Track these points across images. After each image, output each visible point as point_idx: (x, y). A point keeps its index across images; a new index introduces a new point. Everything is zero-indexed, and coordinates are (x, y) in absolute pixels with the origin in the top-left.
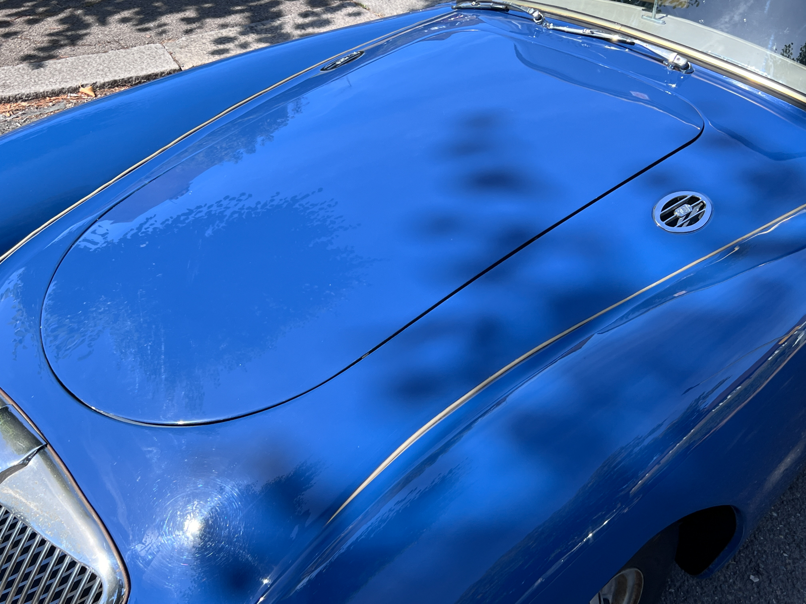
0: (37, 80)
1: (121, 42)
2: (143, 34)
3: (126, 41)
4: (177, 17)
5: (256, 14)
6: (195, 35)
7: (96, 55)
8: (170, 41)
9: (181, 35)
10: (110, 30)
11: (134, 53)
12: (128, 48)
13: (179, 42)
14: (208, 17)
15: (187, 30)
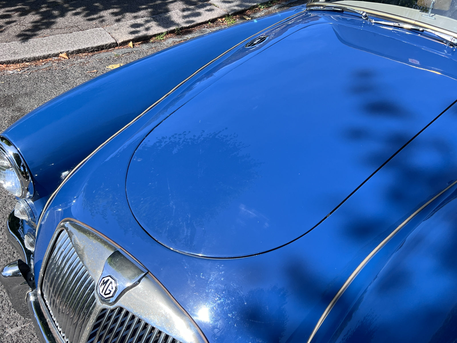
0: (33, 50)
1: (79, 27)
2: (91, 22)
3: (82, 26)
4: (109, 12)
5: (155, 10)
6: (122, 22)
7: (65, 34)
8: (108, 26)
9: (114, 23)
10: (72, 19)
11: (88, 33)
12: (83, 30)
13: (113, 27)
14: (127, 12)
15: (116, 19)
